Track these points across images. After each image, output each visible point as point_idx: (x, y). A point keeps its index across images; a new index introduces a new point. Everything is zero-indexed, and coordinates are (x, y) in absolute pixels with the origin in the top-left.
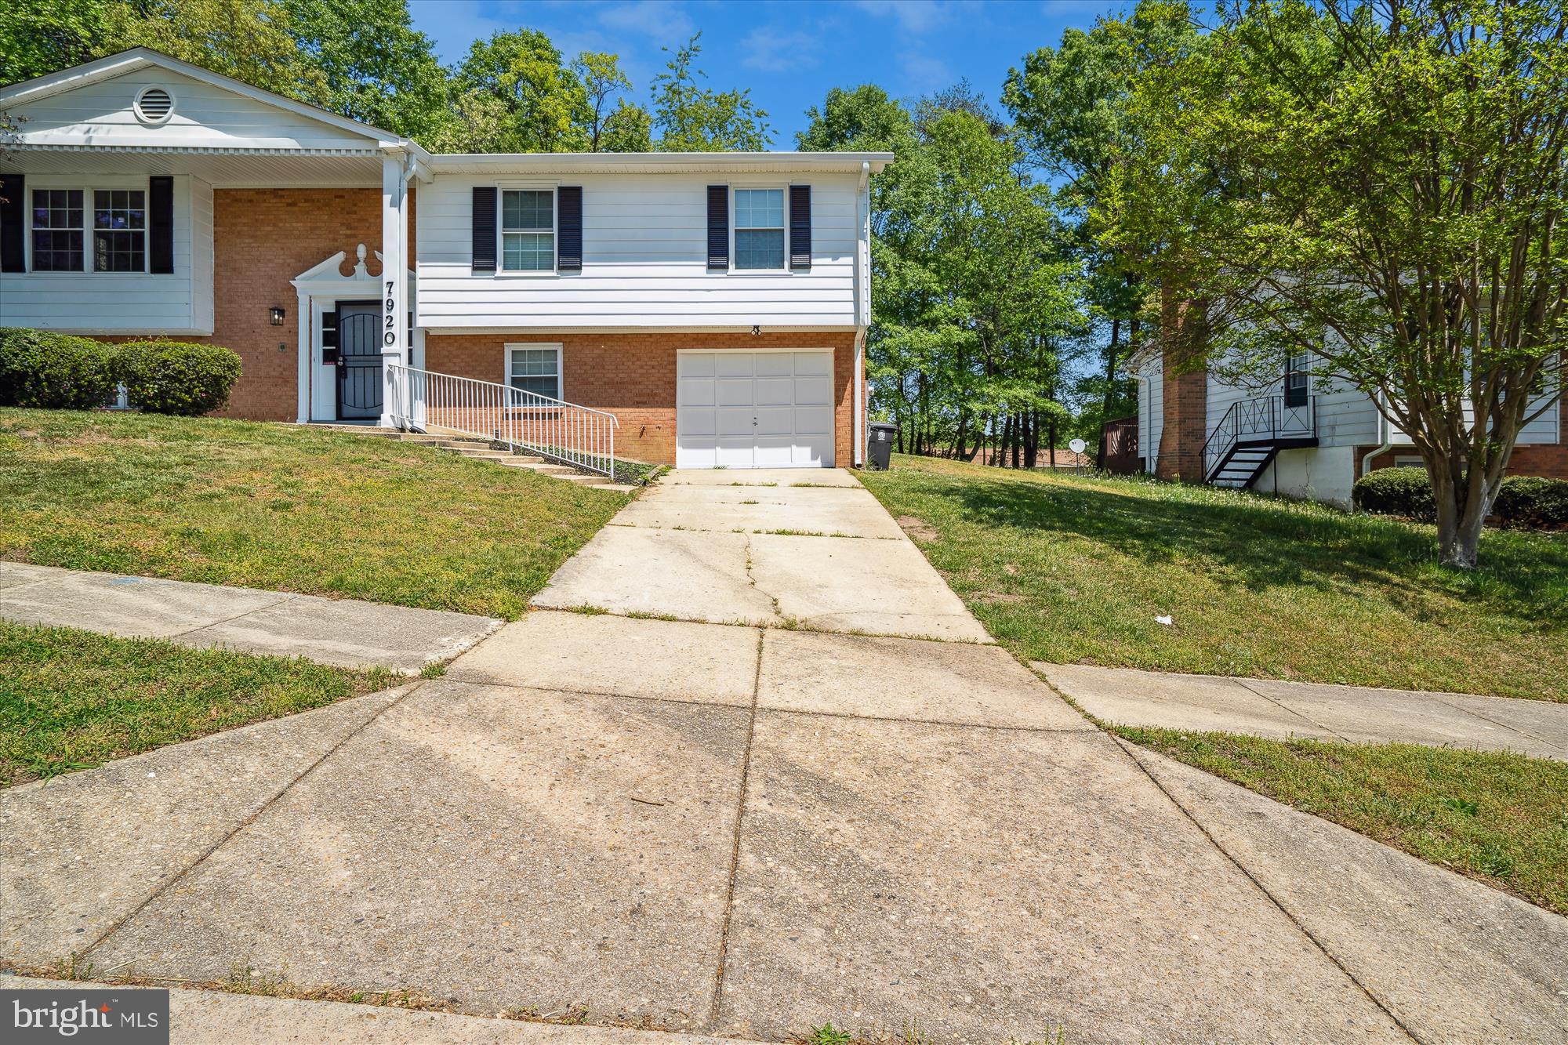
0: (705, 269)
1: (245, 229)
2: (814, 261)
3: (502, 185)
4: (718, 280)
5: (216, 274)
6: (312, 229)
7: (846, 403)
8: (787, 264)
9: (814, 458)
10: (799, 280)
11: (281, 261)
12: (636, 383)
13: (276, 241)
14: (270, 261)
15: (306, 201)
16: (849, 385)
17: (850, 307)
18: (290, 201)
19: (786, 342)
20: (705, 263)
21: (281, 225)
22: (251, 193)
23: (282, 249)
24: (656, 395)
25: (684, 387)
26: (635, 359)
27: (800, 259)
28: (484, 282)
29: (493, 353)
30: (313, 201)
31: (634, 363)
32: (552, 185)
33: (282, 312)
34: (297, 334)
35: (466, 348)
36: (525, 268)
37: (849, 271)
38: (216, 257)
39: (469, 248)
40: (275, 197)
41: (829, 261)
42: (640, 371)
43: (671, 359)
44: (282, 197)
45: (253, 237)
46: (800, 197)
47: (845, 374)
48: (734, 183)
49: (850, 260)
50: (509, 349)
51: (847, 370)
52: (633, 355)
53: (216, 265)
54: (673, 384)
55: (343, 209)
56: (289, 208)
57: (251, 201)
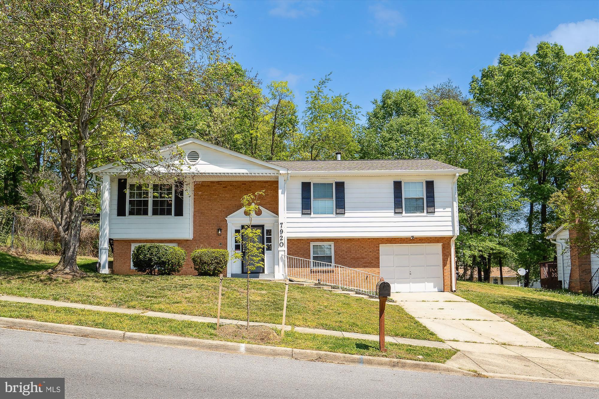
0: (393, 214)
1: (206, 197)
2: (436, 210)
3: (313, 181)
4: (398, 218)
5: (194, 215)
6: (233, 197)
7: (448, 265)
8: (425, 211)
9: (435, 287)
10: (430, 218)
11: (221, 210)
12: (363, 258)
13: (218, 202)
14: (216, 210)
15: (231, 186)
16: (449, 259)
17: (451, 228)
18: (224, 186)
19: (423, 241)
20: (393, 211)
21: (221, 195)
22: (209, 183)
23: (221, 205)
24: (372, 263)
25: (383, 259)
26: (363, 248)
27: (431, 210)
28: (306, 219)
29: (306, 246)
30: (233, 186)
31: (363, 250)
32: (333, 181)
33: (221, 230)
34: (227, 239)
35: (295, 244)
36: (322, 213)
37: (450, 214)
38: (194, 208)
39: (300, 206)
40: (218, 184)
41: (441, 210)
42: (365, 253)
43: (378, 248)
44: (221, 184)
45: (209, 200)
46: (430, 185)
47: (447, 254)
48: (404, 180)
49: (450, 209)
50: (312, 244)
51: (448, 252)
52: (362, 247)
53: (195, 211)
54: (378, 258)
55: (245, 189)
56: (224, 189)
57: (208, 186)
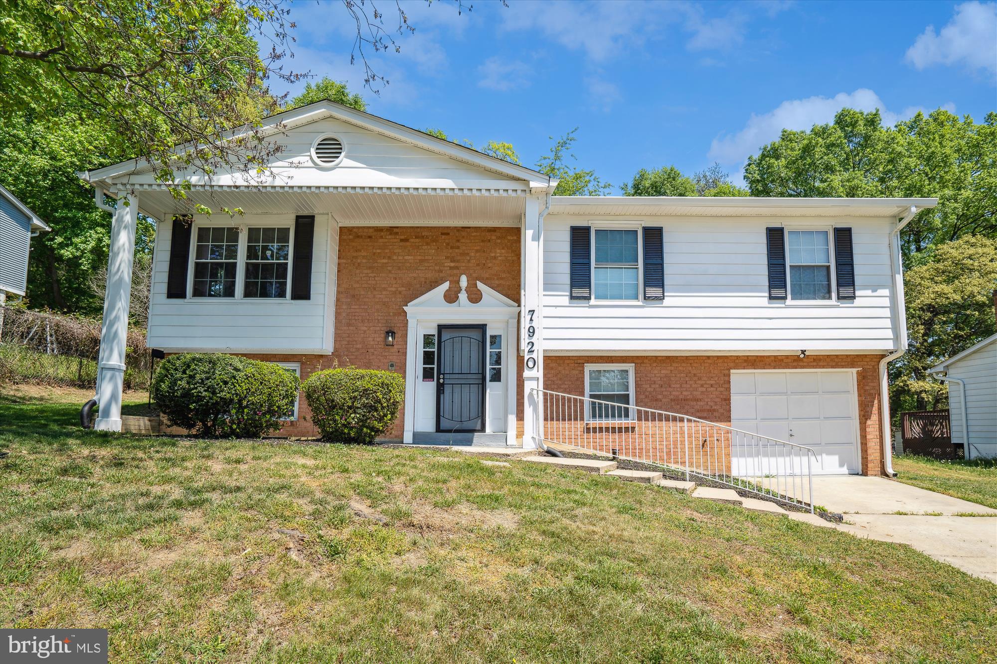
0: (766, 299)
1: (364, 261)
2: (858, 293)
3: (596, 224)
4: (778, 310)
5: (338, 300)
6: (422, 261)
7: (875, 417)
8: (834, 295)
9: (841, 465)
10: (845, 310)
11: (393, 289)
12: (697, 400)
13: (390, 272)
14: (385, 289)
15: (417, 237)
16: (876, 402)
17: (889, 334)
18: (402, 237)
19: (821, 364)
20: (767, 294)
21: (395, 258)
22: (371, 230)
23: (395, 279)
24: (714, 410)
25: (736, 401)
26: (696, 378)
27: (844, 291)
28: (580, 310)
29: (575, 372)
30: (423, 237)
31: (695, 381)
32: (637, 225)
33: (393, 334)
34: (405, 354)
35: (552, 369)
36: (613, 298)
37: (886, 302)
38: (339, 285)
39: (566, 279)
40: (391, 234)
41: (869, 292)
42: (701, 389)
43: (726, 378)
44: (397, 233)
45: (370, 268)
46: (843, 237)
47: (872, 391)
48: (788, 225)
49: (886, 292)
50: (589, 368)
51: (874, 388)
52: (695, 375)
53: (338, 292)
54: (728, 400)
55: (448, 244)
56: (401, 244)
57: (370, 237)
